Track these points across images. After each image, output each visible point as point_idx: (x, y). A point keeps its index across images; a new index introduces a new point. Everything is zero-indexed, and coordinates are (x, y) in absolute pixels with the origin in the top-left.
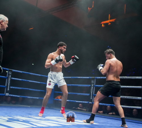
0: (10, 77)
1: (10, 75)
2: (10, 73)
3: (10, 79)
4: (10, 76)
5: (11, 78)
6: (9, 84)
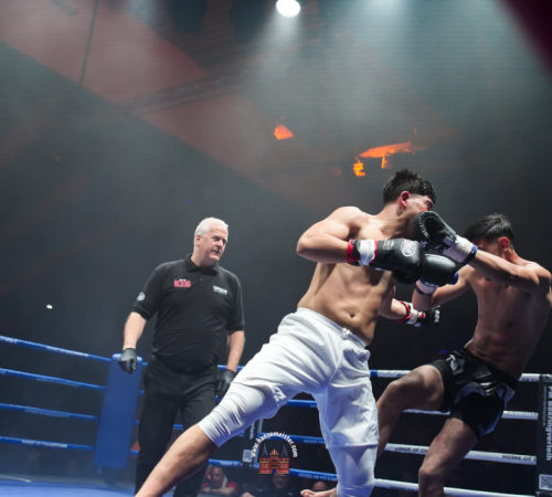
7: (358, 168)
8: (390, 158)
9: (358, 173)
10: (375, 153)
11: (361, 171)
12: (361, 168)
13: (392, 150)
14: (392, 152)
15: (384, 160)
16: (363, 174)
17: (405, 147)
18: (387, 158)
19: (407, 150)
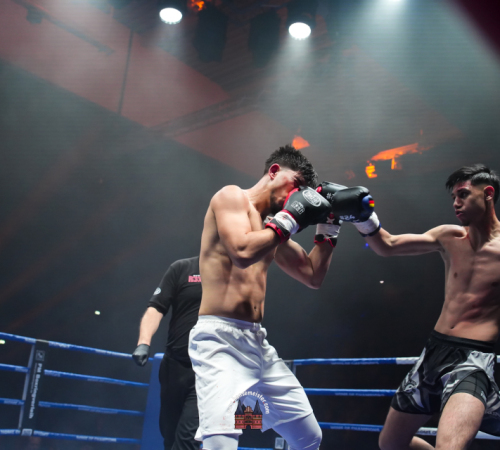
0: (39, 370)
1: (40, 362)
2: (41, 356)
3: (38, 376)
4: (40, 365)
5: (42, 373)
6: (34, 396)
7: (370, 170)
8: (399, 159)
9: (370, 175)
10: (384, 156)
11: (374, 173)
12: (373, 170)
13: (400, 152)
14: (401, 153)
15: (393, 163)
16: (375, 176)
17: (412, 148)
18: (396, 159)
19: (415, 151)
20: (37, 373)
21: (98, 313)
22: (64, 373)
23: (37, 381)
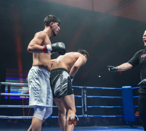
1: (85, 93)
3: (86, 98)
4: (85, 94)
5: (86, 97)
6: (86, 104)
20: (85, 97)
21: (100, 76)
22: (93, 96)
23: (85, 99)
